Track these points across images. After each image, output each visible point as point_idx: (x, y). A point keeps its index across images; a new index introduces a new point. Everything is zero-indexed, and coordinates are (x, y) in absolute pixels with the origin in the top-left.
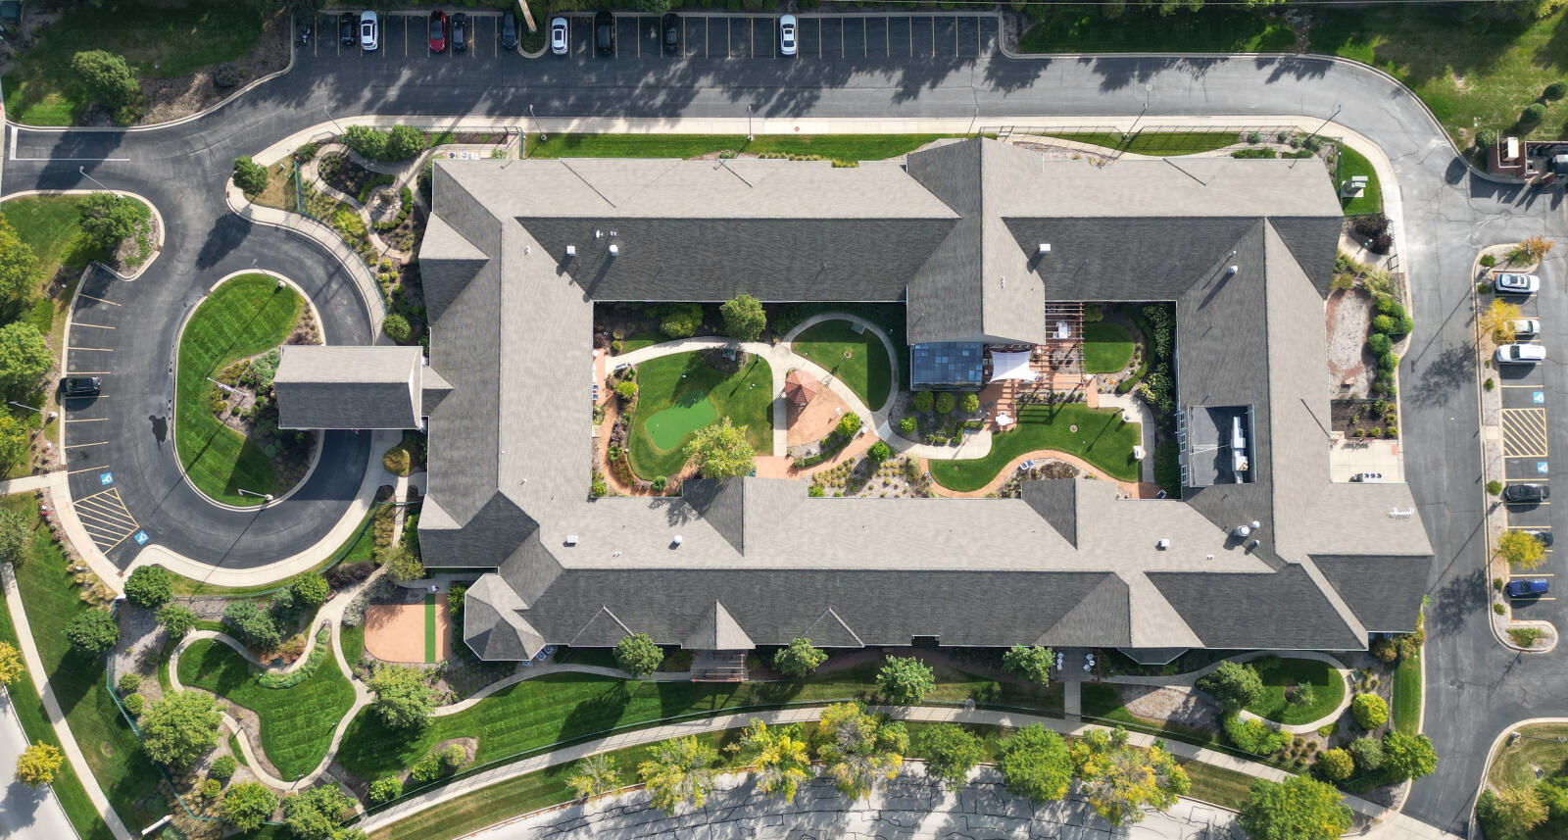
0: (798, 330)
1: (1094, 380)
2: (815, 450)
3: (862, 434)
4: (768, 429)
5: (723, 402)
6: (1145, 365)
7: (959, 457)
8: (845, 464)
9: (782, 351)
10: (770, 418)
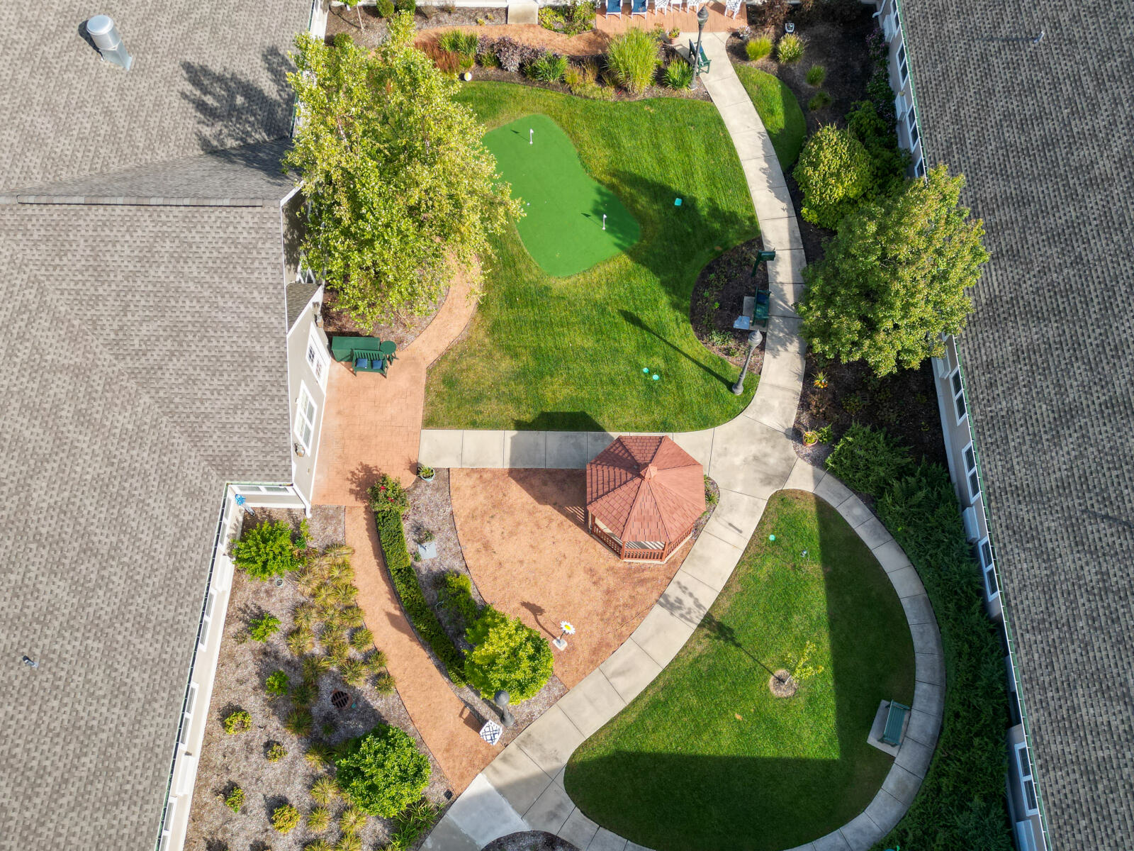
0: (854, 513)
2: (430, 556)
3: (477, 722)
4: (513, 413)
5: (599, 296)
8: (374, 656)
9: (774, 461)
10: (549, 421)
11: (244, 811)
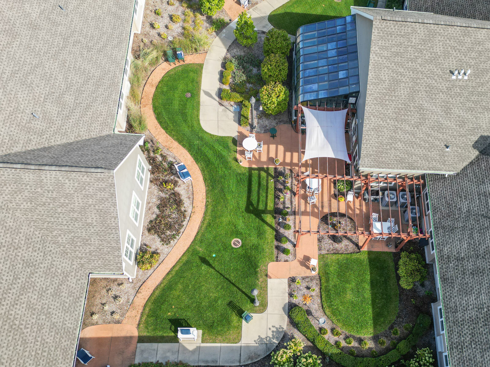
1: (308, 273)
6: (335, 351)
7: (203, 98)
11: (162, 17)
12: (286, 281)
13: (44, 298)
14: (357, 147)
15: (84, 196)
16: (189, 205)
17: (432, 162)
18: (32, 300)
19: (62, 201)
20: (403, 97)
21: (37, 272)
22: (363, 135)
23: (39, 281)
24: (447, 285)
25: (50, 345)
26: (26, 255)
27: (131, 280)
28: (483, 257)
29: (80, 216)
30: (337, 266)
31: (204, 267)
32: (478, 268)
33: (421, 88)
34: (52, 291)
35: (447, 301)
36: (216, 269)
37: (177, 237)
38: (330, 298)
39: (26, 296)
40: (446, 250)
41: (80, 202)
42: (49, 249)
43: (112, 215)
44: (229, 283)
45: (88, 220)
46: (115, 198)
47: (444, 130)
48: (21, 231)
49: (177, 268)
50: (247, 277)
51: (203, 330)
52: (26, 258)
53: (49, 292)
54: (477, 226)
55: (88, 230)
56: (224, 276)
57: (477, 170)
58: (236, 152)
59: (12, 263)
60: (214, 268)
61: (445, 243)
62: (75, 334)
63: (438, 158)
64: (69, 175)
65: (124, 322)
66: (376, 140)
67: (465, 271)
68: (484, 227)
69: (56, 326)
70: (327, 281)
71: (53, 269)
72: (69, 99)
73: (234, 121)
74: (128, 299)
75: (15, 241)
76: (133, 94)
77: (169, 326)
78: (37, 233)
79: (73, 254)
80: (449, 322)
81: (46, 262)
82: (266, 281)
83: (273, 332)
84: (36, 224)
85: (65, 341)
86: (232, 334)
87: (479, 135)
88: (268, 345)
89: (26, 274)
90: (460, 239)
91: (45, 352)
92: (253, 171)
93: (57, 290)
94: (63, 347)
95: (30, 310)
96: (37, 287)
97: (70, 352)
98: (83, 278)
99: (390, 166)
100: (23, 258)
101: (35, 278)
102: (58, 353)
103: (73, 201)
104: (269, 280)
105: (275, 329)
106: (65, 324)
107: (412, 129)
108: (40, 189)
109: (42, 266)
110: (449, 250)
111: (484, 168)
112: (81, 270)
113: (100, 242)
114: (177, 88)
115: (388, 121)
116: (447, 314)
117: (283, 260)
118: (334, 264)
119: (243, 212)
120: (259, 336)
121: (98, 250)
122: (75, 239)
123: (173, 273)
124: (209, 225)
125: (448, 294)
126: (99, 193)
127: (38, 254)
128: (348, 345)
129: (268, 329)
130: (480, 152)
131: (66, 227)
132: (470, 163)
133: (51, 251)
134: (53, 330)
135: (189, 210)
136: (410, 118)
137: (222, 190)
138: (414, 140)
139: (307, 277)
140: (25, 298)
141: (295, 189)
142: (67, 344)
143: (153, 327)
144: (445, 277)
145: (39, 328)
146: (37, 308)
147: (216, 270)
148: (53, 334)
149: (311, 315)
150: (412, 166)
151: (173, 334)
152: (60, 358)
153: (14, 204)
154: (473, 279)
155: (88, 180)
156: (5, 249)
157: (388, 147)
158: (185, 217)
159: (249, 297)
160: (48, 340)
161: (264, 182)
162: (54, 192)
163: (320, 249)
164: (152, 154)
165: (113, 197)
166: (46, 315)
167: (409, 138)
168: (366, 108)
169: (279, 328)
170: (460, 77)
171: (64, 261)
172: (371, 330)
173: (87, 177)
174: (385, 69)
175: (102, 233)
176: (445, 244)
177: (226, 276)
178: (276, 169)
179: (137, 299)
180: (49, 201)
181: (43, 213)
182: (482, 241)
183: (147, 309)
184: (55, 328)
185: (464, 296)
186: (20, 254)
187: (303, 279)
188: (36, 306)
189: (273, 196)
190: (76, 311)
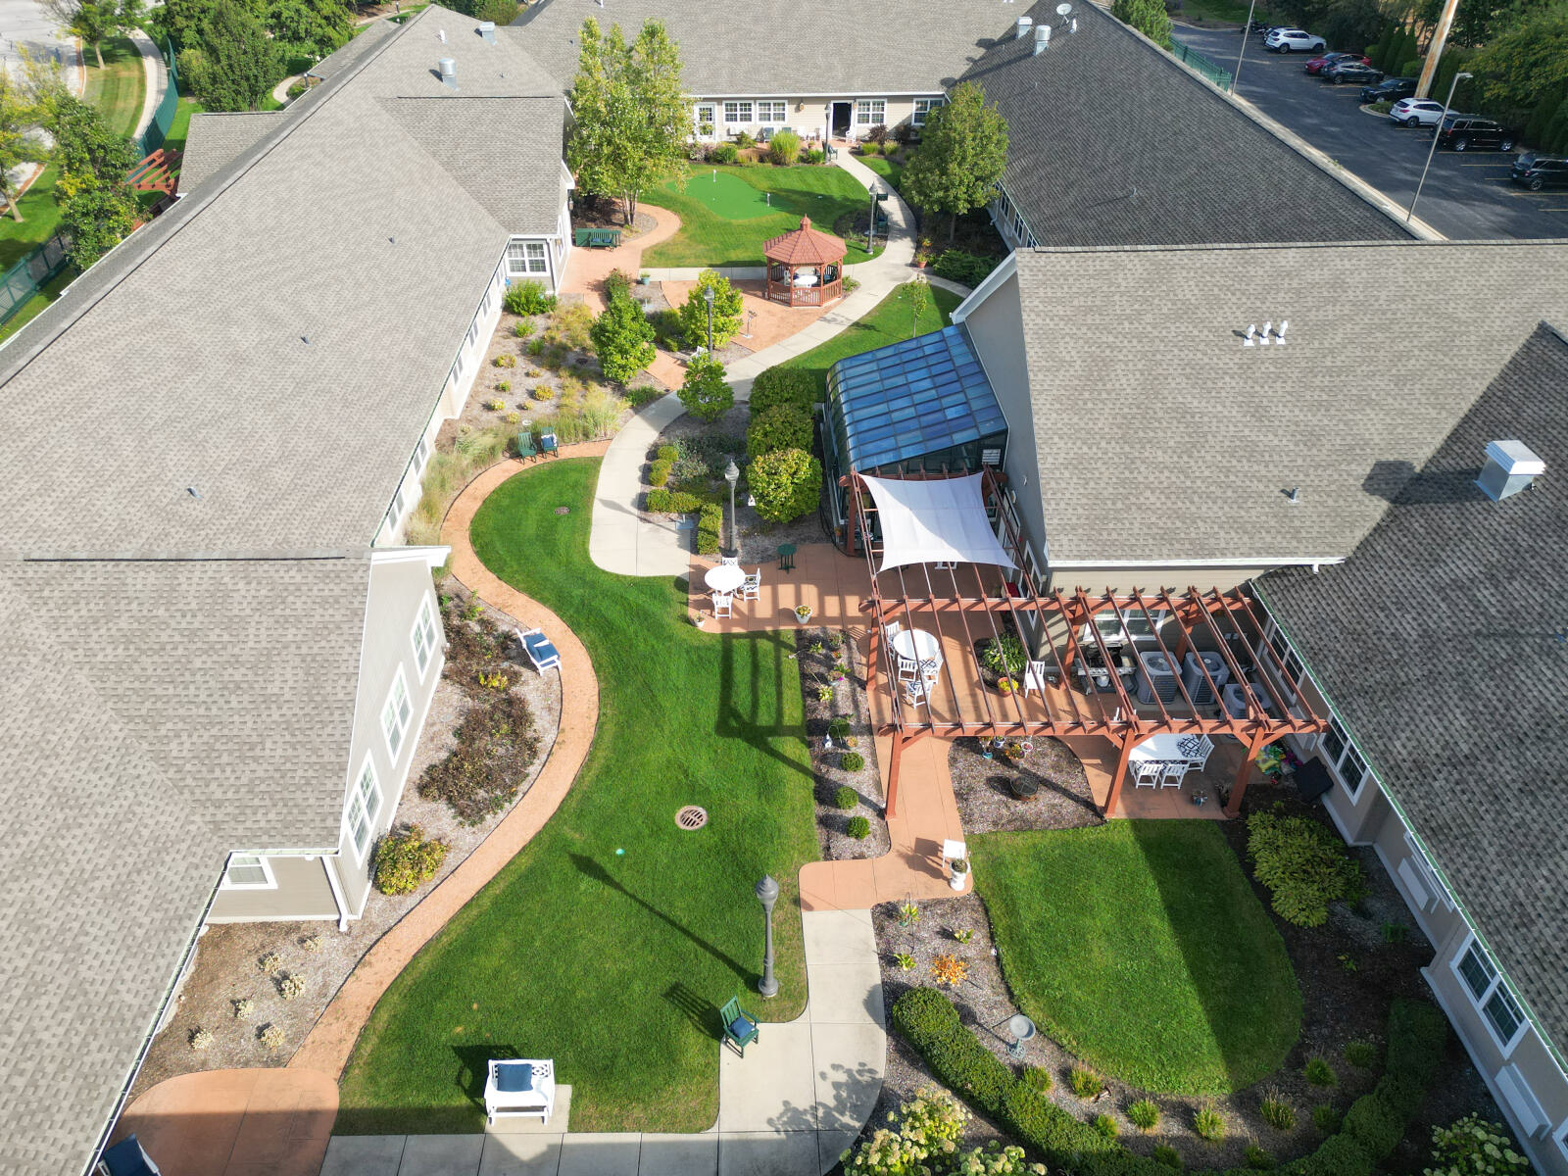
1: (940, 891)
6: (1096, 1143)
7: (598, 511)
11: (512, 394)
12: (866, 916)
13: (78, 901)
14: (1028, 548)
15: (277, 622)
16: (547, 726)
17: (1258, 535)
18: (39, 899)
19: (213, 638)
20: (1129, 391)
21: (80, 825)
22: (1042, 482)
23: (80, 849)
24: (1452, 845)
25: (47, 1052)
26: (67, 776)
27: (343, 928)
28: (1538, 738)
29: (251, 677)
30: (1036, 865)
31: (586, 883)
32: (1536, 771)
33: (1171, 371)
34: (108, 883)
35: (1476, 895)
36: (628, 889)
37: (507, 805)
38: (1031, 960)
39: (27, 887)
40: (1400, 748)
41: (263, 637)
42: (135, 772)
43: (343, 669)
44: (668, 927)
45: (270, 686)
46: (362, 621)
47: (1267, 455)
48: (76, 716)
49: (497, 890)
50: (731, 907)
51: (575, 1084)
52: (65, 784)
53: (97, 885)
54: (1475, 663)
55: (264, 717)
56: (651, 909)
57: (1405, 540)
58: (687, 604)
59: (21, 790)
60: (618, 886)
61: (1388, 729)
62: (139, 1029)
63: (1273, 523)
64: (252, 568)
65: (297, 1060)
66: (1082, 491)
67: (1497, 791)
68: (1499, 661)
69: (86, 994)
70: (1011, 910)
71: (131, 826)
72: (282, 476)
73: (680, 546)
74: (325, 985)
75: (50, 736)
76: (427, 507)
77: (453, 1073)
78: (115, 728)
79: (197, 791)
80: (1518, 962)
81: (115, 803)
82: (798, 919)
83: (837, 1085)
84: (120, 705)
85: (100, 1050)
86: (682, 1096)
87: (1372, 462)
88: (823, 1135)
89: (48, 823)
90: (1435, 708)
91: (22, 1073)
92: (734, 641)
93: (123, 884)
94: (86, 1069)
95: (24, 929)
96: (67, 865)
97: (104, 1089)
98: (210, 862)
99: (1139, 552)
100: (56, 783)
101: (69, 840)
102: (64, 1085)
103: (242, 638)
104: (806, 915)
105: (842, 1077)
106: (117, 992)
107: (1176, 459)
108: (163, 608)
109: (101, 811)
110: (1409, 746)
111: (1421, 530)
112: (210, 840)
113: (290, 752)
114: (534, 500)
115: (1103, 444)
116: (1498, 938)
117: (848, 855)
118: (1023, 860)
119: (710, 735)
120: (786, 1103)
121: (277, 775)
122: (218, 746)
123: (486, 902)
124: (607, 771)
125: (1466, 871)
126: (321, 611)
127: (101, 778)
128: (1141, 1131)
129: (818, 1077)
130: (1394, 501)
131: (202, 711)
132: (1375, 530)
133: (139, 776)
134: (74, 1005)
135: (548, 739)
136: (1161, 434)
137: (647, 685)
138: (1188, 483)
139: (939, 902)
140: (21, 890)
141: (863, 673)
142: (104, 1062)
143: (394, 1076)
144: (1433, 824)
145: (32, 989)
146: (48, 926)
147: (626, 893)
148: (68, 1016)
149: (974, 1021)
150: (1202, 549)
151: (463, 1101)
152: (66, 1104)
153: (80, 651)
154: (1539, 807)
155: (298, 579)
156: (15, 752)
157: (1119, 505)
158: (534, 753)
159: (740, 971)
160: (46, 1036)
161: (767, 663)
162: (199, 614)
163: (967, 819)
164: (456, 622)
165: (356, 620)
166: (66, 953)
167: (1174, 479)
168: (1035, 420)
169: (859, 1072)
170: (1265, 342)
171: (169, 809)
172: (1217, 1071)
173: (300, 571)
174: (1067, 339)
175: (303, 724)
176: (1390, 733)
177: (657, 909)
178: (799, 633)
179: (354, 986)
180: (178, 638)
181: (150, 672)
182: (1511, 698)
183: (384, 1016)
184: (80, 999)
185: (1531, 864)
186: (50, 771)
187: (925, 908)
188: (46, 921)
189: (799, 693)
190: (163, 956)
